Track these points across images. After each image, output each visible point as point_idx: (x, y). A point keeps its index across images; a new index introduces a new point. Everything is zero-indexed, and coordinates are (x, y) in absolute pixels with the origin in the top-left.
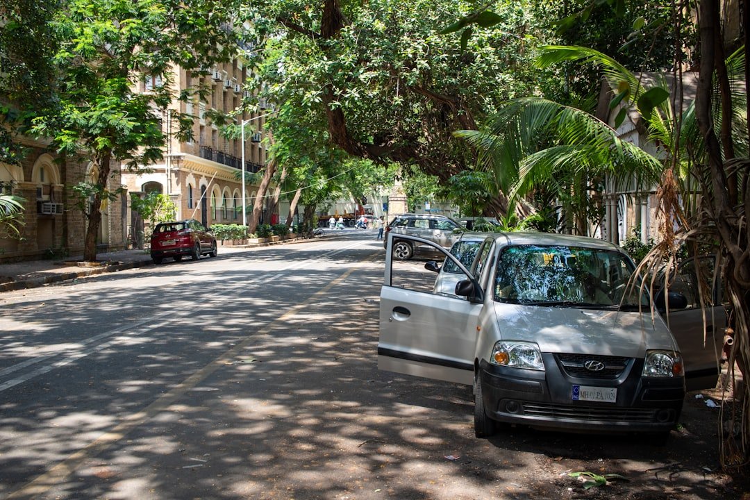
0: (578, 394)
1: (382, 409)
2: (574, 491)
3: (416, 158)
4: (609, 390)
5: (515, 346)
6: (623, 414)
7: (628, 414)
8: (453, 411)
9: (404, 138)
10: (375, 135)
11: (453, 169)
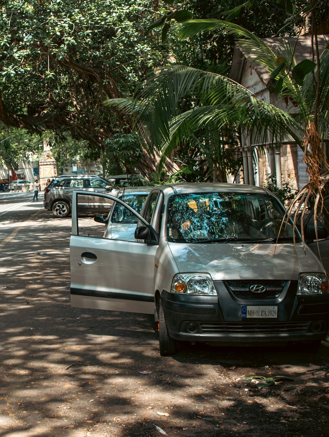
0: (245, 313)
1: (78, 339)
2: (249, 391)
3: (67, 125)
4: (271, 308)
5: (190, 278)
6: (283, 327)
7: (287, 327)
8: (137, 337)
9: (55, 107)
10: (29, 107)
11: (101, 133)
